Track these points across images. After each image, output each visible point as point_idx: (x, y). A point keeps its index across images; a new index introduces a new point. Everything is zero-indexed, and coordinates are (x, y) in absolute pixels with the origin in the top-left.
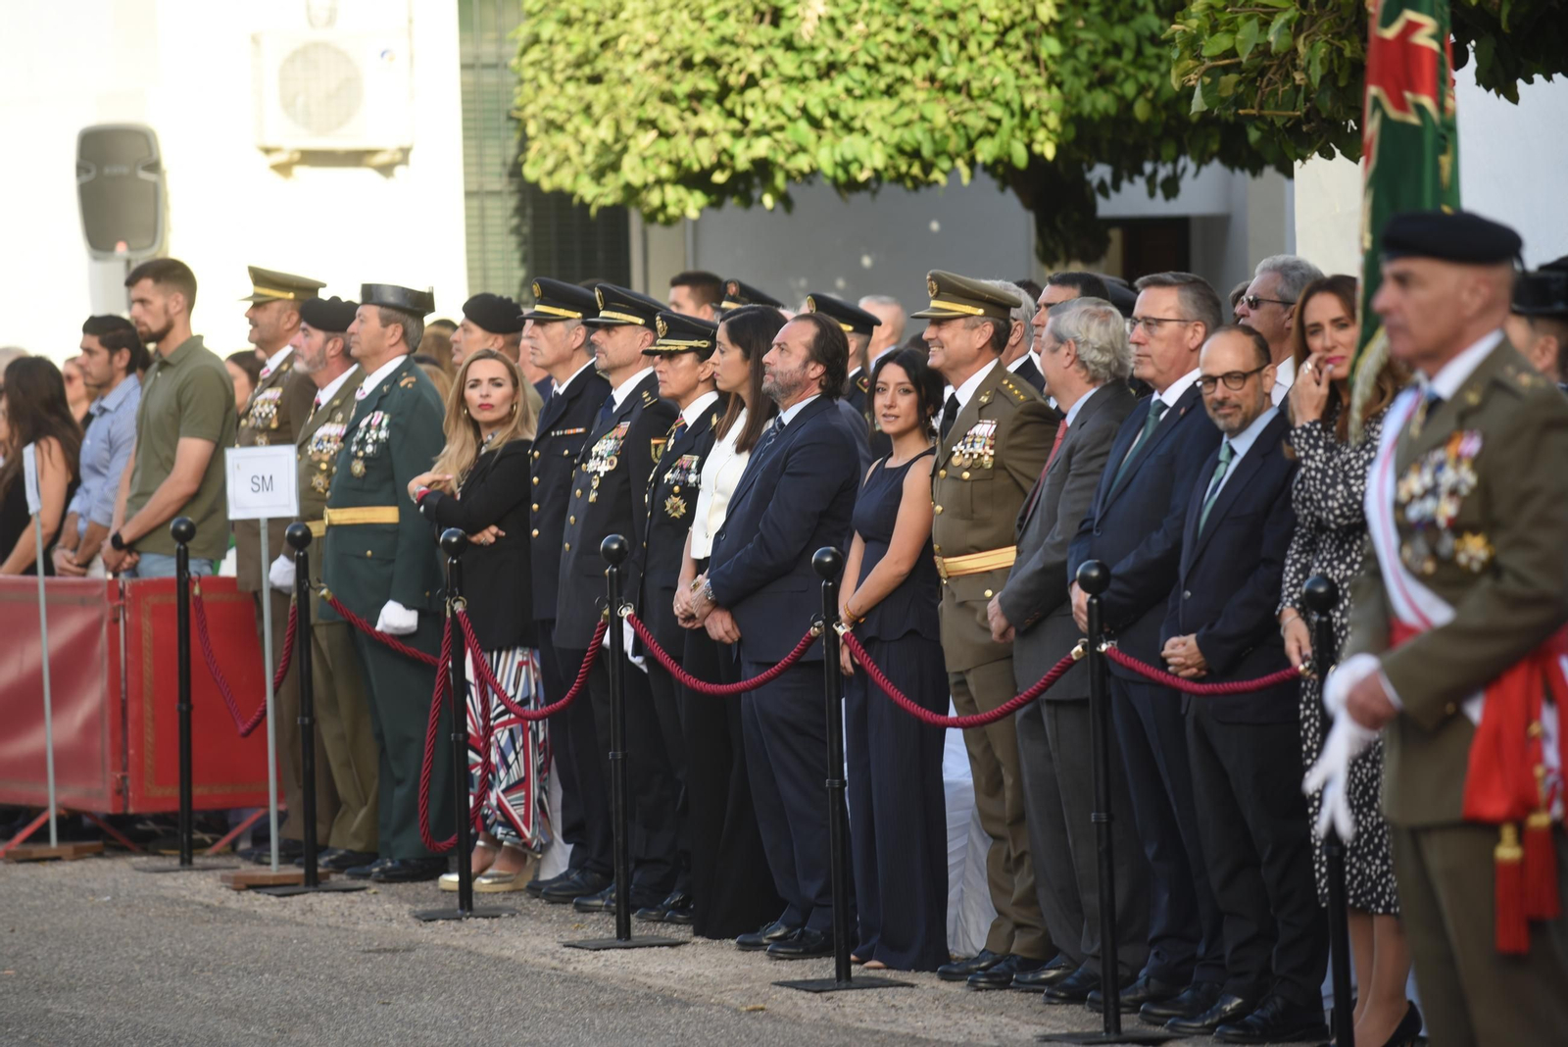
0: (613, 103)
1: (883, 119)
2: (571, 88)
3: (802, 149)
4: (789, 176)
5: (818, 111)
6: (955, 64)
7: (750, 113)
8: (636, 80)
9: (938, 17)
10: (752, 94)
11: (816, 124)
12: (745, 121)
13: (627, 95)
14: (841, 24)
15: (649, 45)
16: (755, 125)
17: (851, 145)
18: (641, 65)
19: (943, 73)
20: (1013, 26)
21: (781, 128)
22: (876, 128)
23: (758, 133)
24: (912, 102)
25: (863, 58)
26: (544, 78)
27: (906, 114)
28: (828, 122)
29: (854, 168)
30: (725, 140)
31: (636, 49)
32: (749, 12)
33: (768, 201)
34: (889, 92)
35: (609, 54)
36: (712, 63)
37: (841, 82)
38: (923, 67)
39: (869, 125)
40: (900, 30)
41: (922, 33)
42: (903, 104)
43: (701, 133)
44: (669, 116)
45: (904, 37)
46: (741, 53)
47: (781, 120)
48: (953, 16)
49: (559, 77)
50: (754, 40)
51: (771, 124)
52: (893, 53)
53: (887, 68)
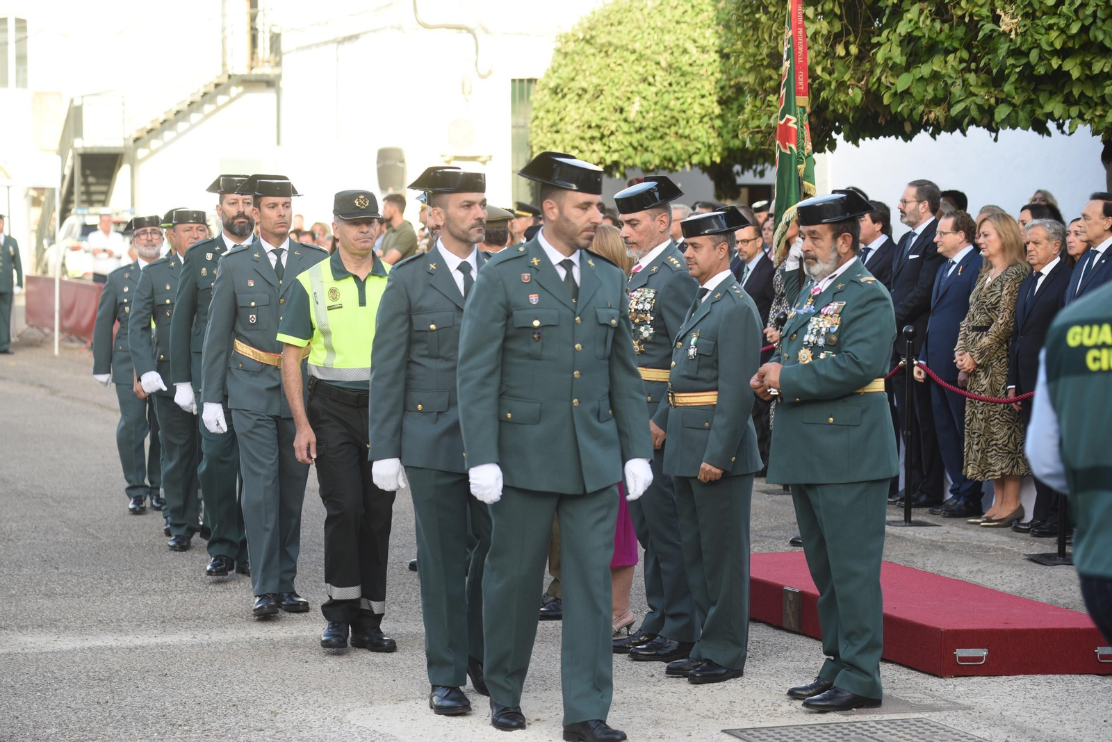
0: (563, 140)
1: (659, 147)
2: (549, 135)
3: (629, 157)
4: (625, 167)
5: (635, 144)
6: (685, 128)
7: (611, 145)
8: (571, 132)
9: (679, 112)
10: (612, 138)
11: (635, 149)
12: (610, 147)
13: (568, 137)
14: (645, 114)
15: (576, 120)
16: (613, 149)
17: (647, 156)
18: (573, 127)
19: (680, 131)
20: (705, 116)
21: (622, 150)
22: (656, 151)
23: (614, 151)
24: (669, 142)
25: (652, 126)
26: (539, 131)
27: (667, 146)
28: (639, 148)
29: (648, 165)
30: (602, 154)
31: (571, 121)
32: (612, 109)
33: (618, 175)
34: (662, 138)
35: (563, 123)
36: (598, 127)
37: (644, 134)
38: (673, 129)
39: (654, 149)
40: (665, 116)
41: (673, 117)
42: (666, 143)
43: (594, 151)
44: (583, 145)
45: (667, 119)
46: (609, 123)
47: (622, 147)
48: (684, 112)
49: (545, 131)
50: (613, 118)
51: (619, 148)
52: (663, 124)
53: (661, 129)
